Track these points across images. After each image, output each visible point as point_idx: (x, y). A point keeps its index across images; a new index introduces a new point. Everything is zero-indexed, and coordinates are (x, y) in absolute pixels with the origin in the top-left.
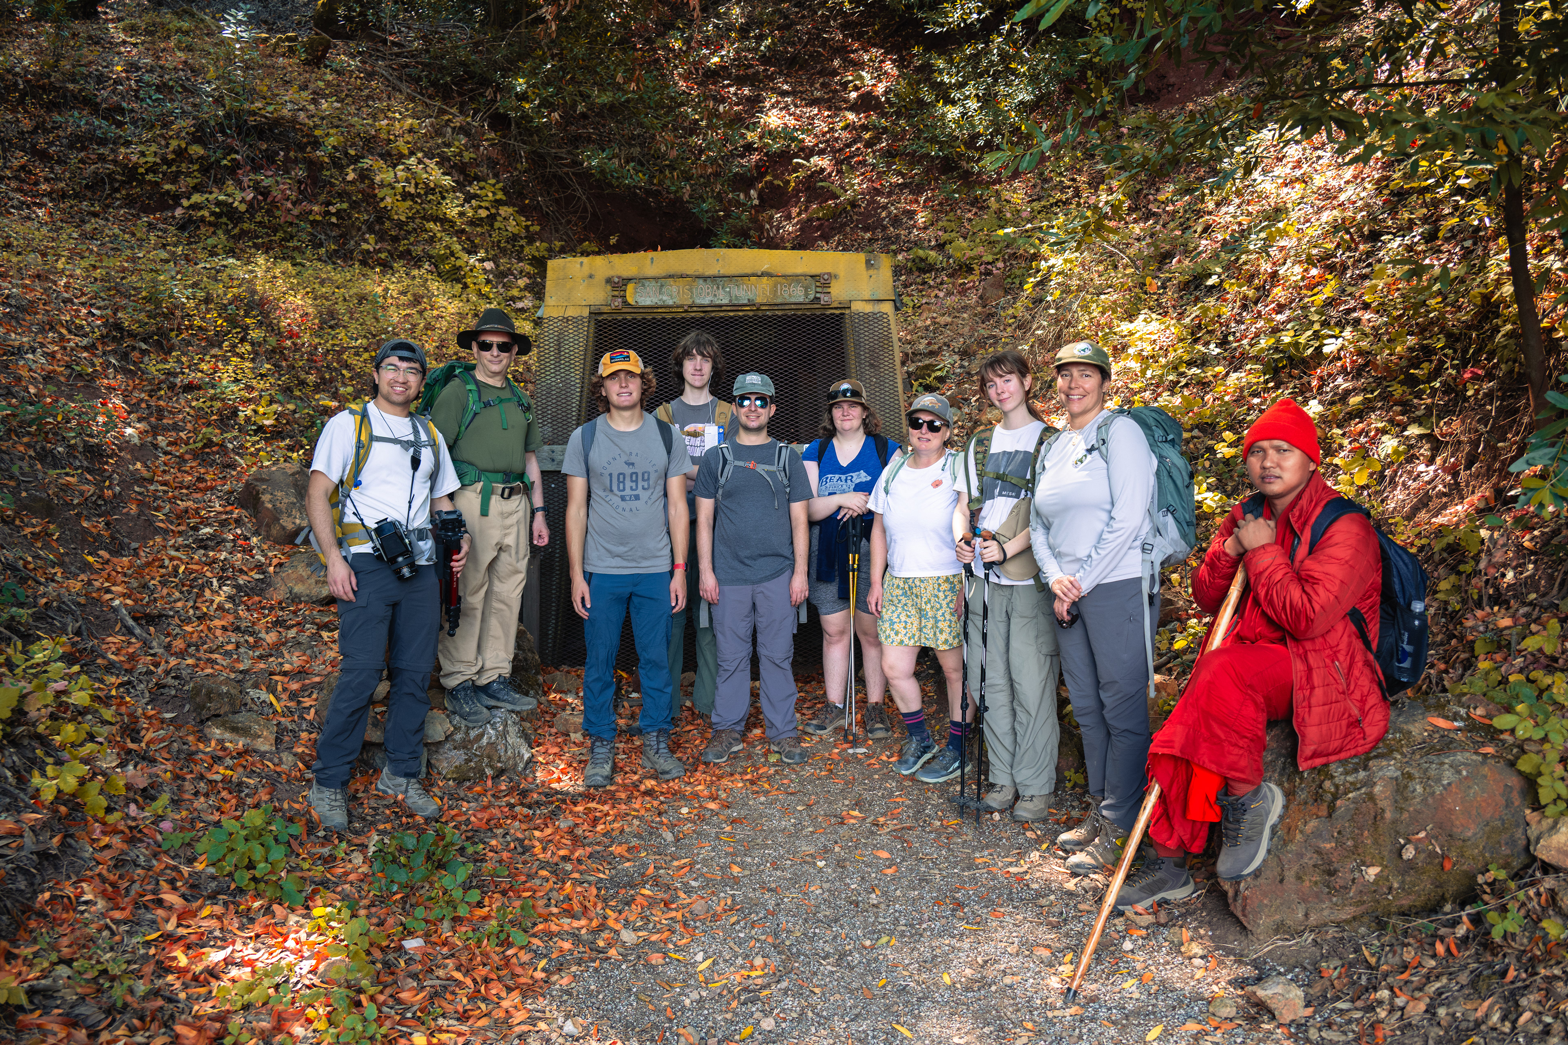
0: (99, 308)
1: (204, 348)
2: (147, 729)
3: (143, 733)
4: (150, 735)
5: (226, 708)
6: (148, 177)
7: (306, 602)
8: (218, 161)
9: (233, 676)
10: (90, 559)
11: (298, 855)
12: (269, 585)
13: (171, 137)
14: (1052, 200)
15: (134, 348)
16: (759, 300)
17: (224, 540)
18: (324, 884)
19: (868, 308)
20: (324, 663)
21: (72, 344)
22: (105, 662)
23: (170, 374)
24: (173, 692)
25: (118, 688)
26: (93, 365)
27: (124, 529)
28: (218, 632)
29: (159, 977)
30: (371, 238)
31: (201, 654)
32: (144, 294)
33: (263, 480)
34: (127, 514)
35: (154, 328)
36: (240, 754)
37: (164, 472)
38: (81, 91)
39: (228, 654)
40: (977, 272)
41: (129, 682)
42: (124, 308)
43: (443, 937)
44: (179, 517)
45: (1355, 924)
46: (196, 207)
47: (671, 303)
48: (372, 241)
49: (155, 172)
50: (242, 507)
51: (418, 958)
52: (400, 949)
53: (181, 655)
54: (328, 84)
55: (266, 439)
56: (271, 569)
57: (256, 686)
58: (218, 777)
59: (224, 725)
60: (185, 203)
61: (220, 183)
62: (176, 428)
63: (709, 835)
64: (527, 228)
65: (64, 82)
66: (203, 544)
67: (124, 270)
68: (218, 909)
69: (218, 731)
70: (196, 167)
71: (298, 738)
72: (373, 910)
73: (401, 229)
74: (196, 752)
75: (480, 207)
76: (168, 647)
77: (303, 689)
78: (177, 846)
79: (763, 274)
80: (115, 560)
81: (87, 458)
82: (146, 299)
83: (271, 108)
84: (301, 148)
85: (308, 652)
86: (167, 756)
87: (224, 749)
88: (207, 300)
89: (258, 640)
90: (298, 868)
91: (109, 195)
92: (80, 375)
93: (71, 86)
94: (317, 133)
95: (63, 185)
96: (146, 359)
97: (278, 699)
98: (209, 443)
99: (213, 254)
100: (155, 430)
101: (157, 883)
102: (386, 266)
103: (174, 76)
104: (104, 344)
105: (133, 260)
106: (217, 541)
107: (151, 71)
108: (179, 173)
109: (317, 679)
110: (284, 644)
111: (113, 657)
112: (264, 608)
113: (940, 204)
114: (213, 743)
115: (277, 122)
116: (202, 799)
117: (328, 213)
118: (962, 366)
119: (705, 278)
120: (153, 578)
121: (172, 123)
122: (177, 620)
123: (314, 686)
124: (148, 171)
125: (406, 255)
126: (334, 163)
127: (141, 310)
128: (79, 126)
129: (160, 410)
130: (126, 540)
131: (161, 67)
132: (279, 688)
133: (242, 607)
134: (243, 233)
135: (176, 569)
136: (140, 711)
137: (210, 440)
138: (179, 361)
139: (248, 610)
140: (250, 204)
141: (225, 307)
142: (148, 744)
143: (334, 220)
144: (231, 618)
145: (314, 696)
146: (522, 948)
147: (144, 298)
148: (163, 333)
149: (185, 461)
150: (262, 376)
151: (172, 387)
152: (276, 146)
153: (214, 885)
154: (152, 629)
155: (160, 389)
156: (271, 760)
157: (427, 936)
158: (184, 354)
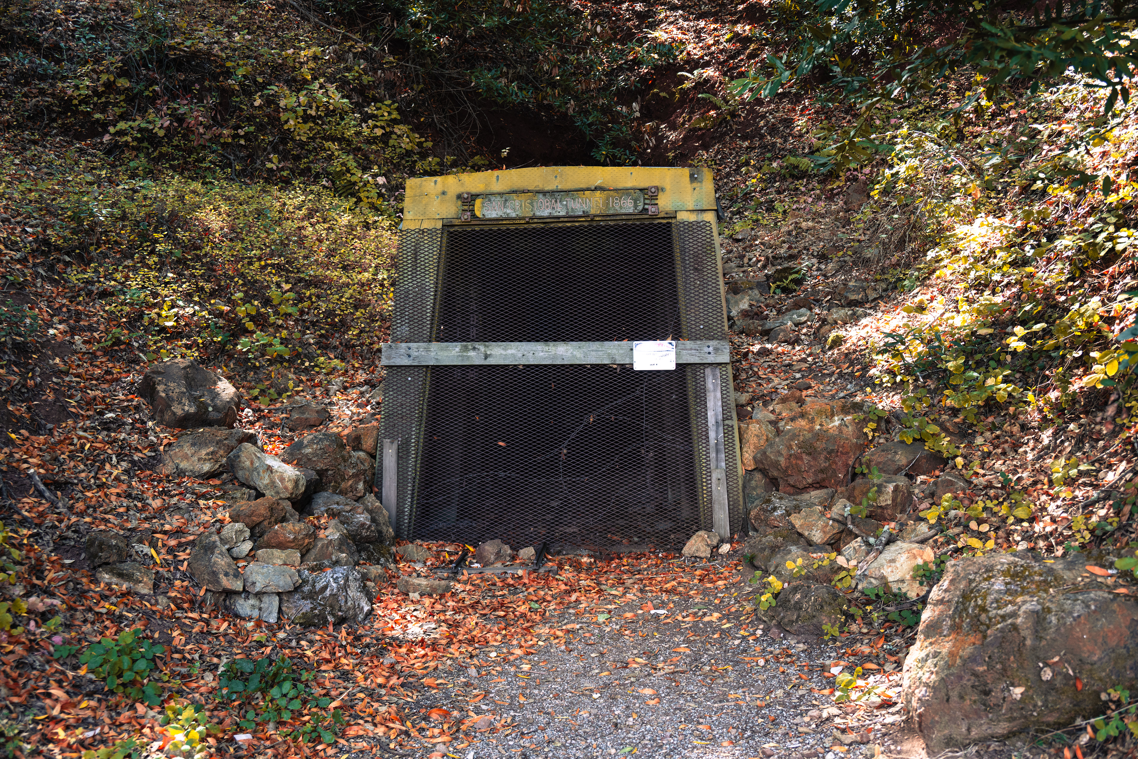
0: (31, 226)
1: (119, 259)
2: (50, 571)
3: (46, 573)
4: (51, 575)
5: (114, 558)
6: (81, 108)
7: (189, 477)
8: (142, 92)
9: (122, 532)
10: (13, 436)
11: (161, 671)
12: (160, 461)
13: (102, 72)
14: (920, 108)
15: (59, 261)
16: (593, 212)
17: (124, 424)
18: (180, 693)
19: (692, 218)
20: (198, 525)
21: (8, 258)
22: (20, 518)
23: (89, 282)
24: (72, 543)
25: (28, 538)
26: (25, 275)
27: (42, 413)
28: (113, 498)
29: (44, 745)
30: (274, 157)
31: (98, 515)
32: (69, 213)
33: (159, 373)
34: (46, 400)
35: (76, 243)
36: (123, 595)
37: (78, 366)
38: (25, 33)
39: (119, 515)
40: (843, 178)
41: (38, 534)
42: (52, 226)
43: (268, 734)
44: (88, 403)
45: (1014, 739)
46: (121, 133)
47: (514, 215)
48: (275, 160)
49: (87, 103)
50: (141, 396)
51: (245, 747)
52: (232, 740)
53: (81, 514)
54: (241, 18)
55: (167, 338)
56: (162, 448)
57: (140, 541)
58: (104, 611)
59: (112, 572)
60: (112, 130)
61: (143, 111)
62: (91, 329)
63: (509, 673)
64: (420, 145)
65: (12, 25)
66: (107, 426)
67: (55, 192)
68: (93, 703)
69: (107, 576)
70: (122, 97)
71: (172, 585)
72: (216, 713)
73: (302, 148)
74: (88, 591)
75: (376, 126)
76: (71, 508)
77: (180, 545)
78: (65, 656)
79: (596, 189)
80: (33, 438)
81: (14, 354)
82: (72, 218)
83: (188, 43)
84: (215, 77)
85: (186, 516)
86: (64, 592)
87: (111, 589)
88: (124, 217)
89: (146, 506)
90: (159, 680)
91: (48, 125)
92: (12, 284)
93: (17, 29)
94: (229, 64)
95: (8, 117)
96: (69, 269)
97: (158, 553)
98: (118, 342)
99: (133, 177)
100: (73, 331)
101: (48, 682)
102: (286, 184)
103: (106, 16)
104: (34, 257)
105: (64, 183)
106: (118, 424)
107: (87, 12)
108: (107, 104)
109: (191, 538)
110: (166, 509)
111: (26, 514)
112: (153, 480)
113: (816, 112)
114: (102, 585)
115: (195, 54)
116: (89, 625)
117: (236, 136)
118: (819, 269)
119: (544, 193)
120: (63, 453)
121: (103, 59)
122: (80, 487)
123: (188, 543)
124: (81, 102)
125: (305, 172)
126: (244, 90)
127: (67, 228)
128: (23, 65)
129: (78, 313)
130: (43, 422)
131: (96, 9)
132: (160, 544)
133: (136, 479)
134: (162, 156)
135: (83, 446)
136: (45, 556)
137: (118, 339)
138: (96, 271)
139: (140, 481)
140: (168, 129)
141: (137, 224)
142: (49, 582)
143: (242, 142)
144: (124, 487)
145: (188, 551)
146: (329, 745)
147: (69, 217)
148: (84, 247)
149: (97, 357)
150: (166, 284)
151: (89, 294)
152: (193, 77)
153: (92, 687)
154: (59, 493)
155: (79, 295)
156: (149, 601)
157: (254, 732)
158: (101, 265)
